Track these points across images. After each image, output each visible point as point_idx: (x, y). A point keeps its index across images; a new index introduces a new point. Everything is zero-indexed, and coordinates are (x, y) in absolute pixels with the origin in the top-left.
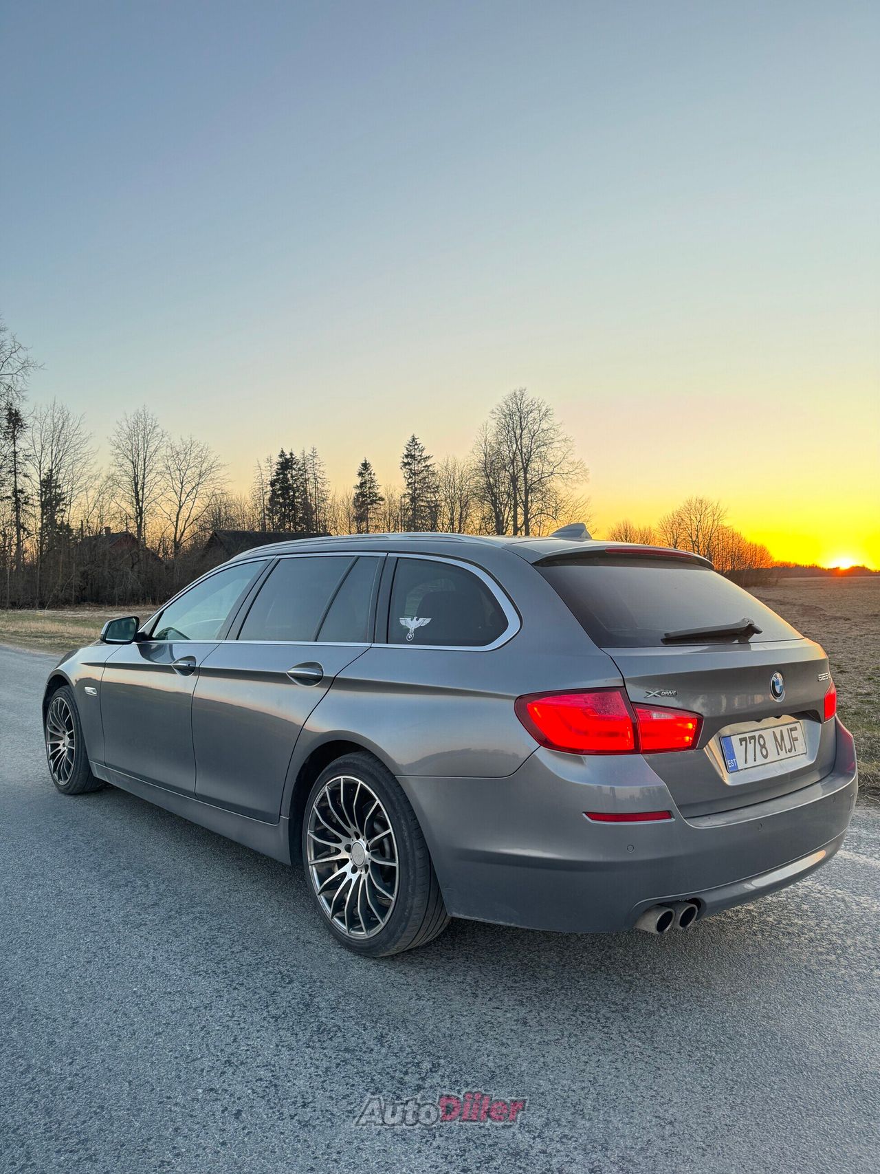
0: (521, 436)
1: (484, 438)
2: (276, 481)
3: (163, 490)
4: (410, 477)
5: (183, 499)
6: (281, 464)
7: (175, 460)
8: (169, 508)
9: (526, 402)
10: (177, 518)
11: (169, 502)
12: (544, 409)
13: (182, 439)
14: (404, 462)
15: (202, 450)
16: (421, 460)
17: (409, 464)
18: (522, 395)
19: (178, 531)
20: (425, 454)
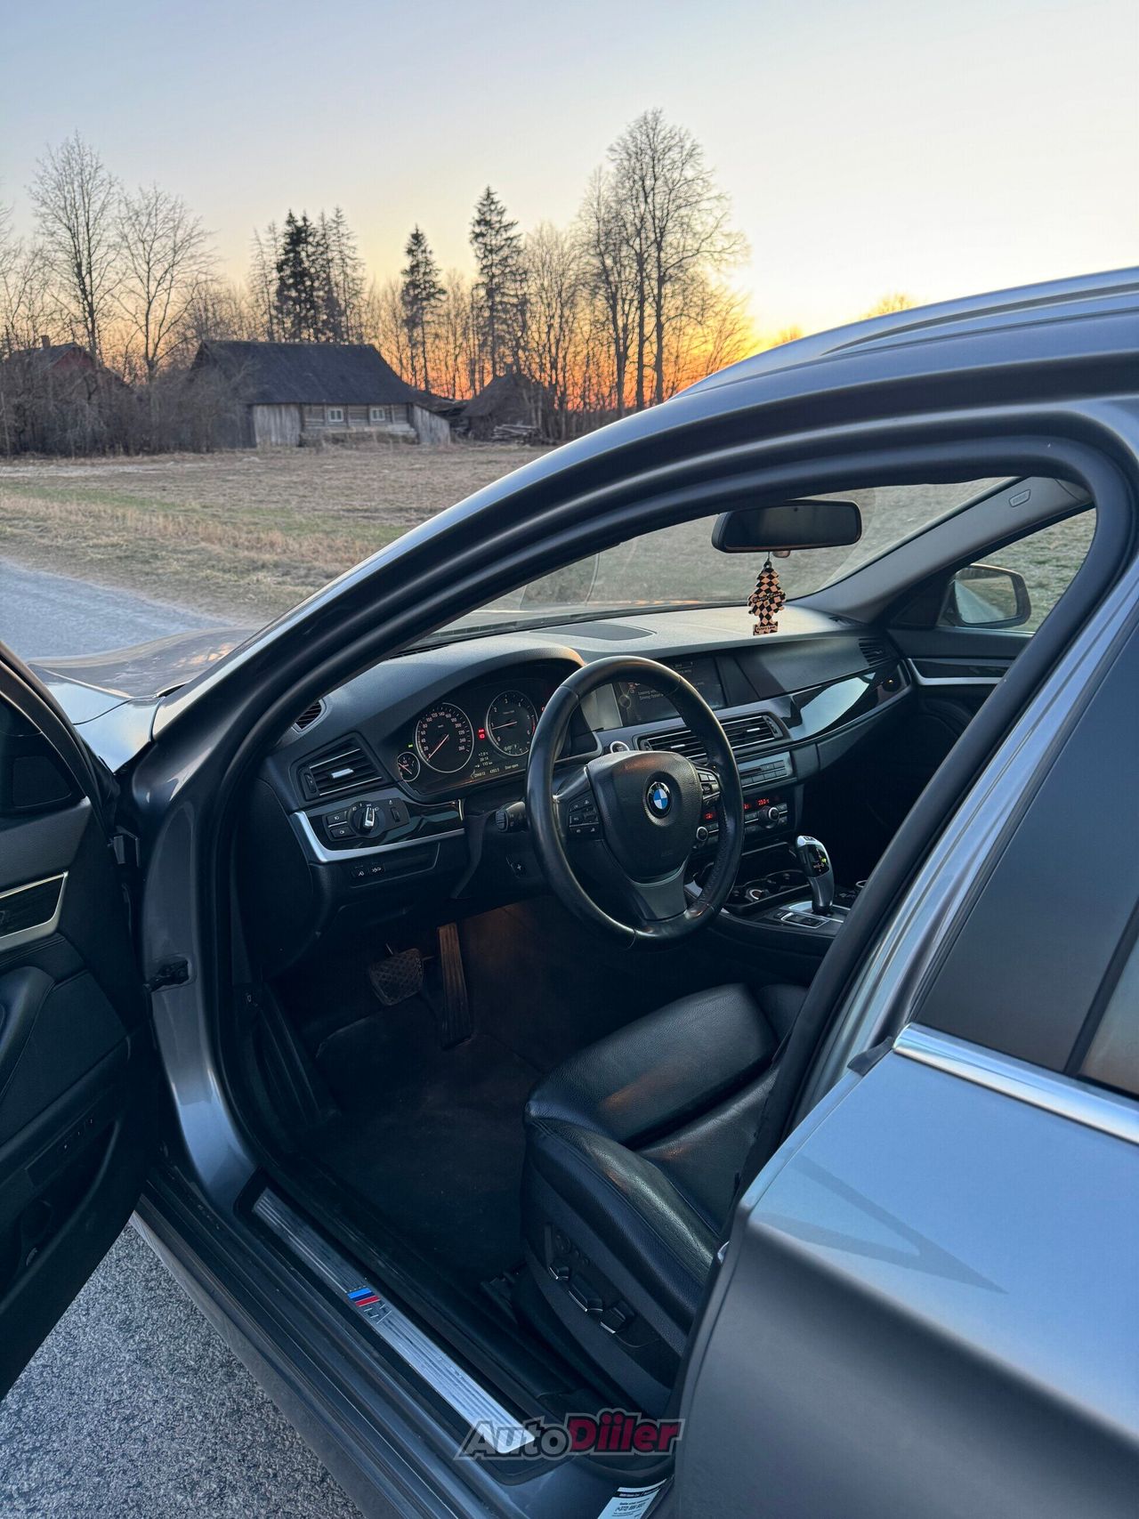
0: (653, 189)
1: (596, 194)
2: (285, 262)
3: (120, 275)
4: (485, 257)
5: (152, 289)
6: (291, 235)
7: (133, 225)
8: (133, 304)
9: (663, 133)
10: (147, 319)
11: (133, 295)
12: (688, 145)
13: (140, 189)
14: (474, 232)
15: (173, 208)
16: (500, 228)
17: (482, 235)
18: (656, 120)
19: (150, 341)
20: (506, 219)
